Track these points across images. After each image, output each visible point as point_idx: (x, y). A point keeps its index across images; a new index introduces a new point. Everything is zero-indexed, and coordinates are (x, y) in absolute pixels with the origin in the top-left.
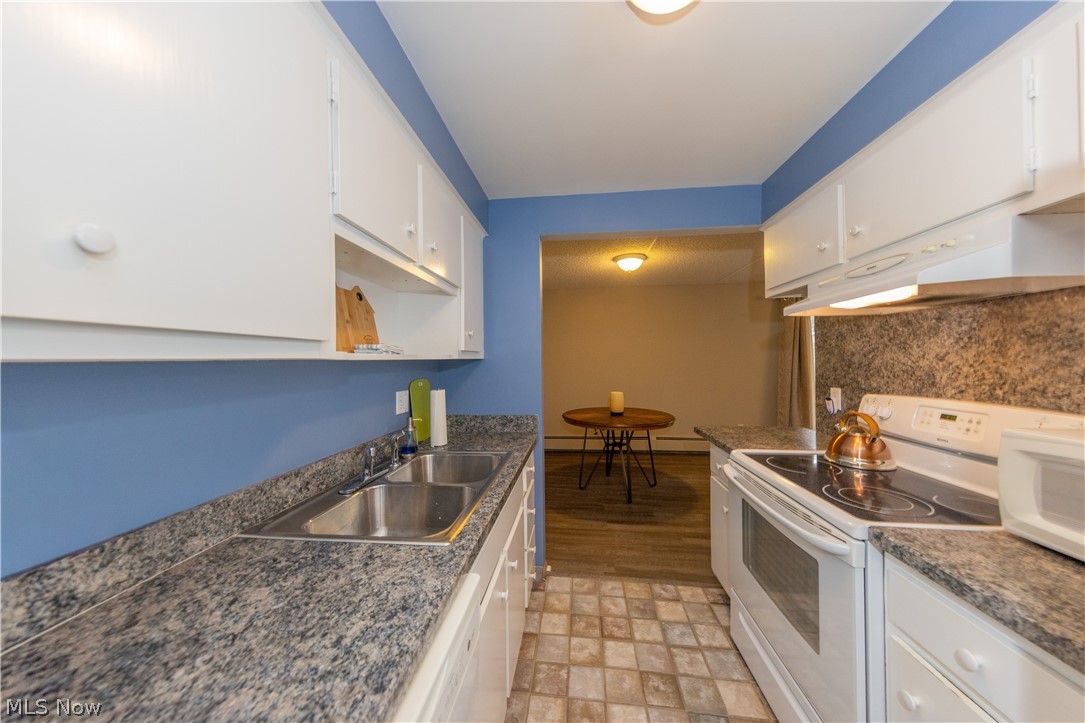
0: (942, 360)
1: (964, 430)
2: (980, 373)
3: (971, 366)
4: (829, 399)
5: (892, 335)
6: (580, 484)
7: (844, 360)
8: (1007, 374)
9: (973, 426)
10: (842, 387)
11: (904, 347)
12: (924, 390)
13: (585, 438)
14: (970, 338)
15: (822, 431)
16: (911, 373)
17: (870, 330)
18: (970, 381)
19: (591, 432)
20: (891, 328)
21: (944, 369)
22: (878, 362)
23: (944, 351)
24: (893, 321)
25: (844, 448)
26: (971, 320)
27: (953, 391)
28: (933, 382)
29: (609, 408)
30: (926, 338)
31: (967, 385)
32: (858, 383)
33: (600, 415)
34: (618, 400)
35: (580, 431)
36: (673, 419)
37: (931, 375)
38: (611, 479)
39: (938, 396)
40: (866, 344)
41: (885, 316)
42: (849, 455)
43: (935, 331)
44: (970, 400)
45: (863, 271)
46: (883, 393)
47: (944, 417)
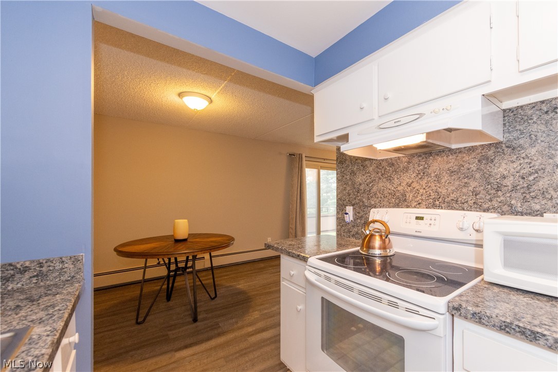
0: (410, 186)
1: (428, 225)
2: (428, 193)
3: (424, 189)
4: (347, 214)
5: (383, 172)
6: (137, 320)
7: (354, 188)
8: (441, 192)
9: (432, 222)
10: (353, 205)
11: (390, 179)
12: (400, 204)
13: (146, 267)
14: (424, 173)
15: (341, 235)
16: (393, 194)
17: (371, 169)
18: (424, 197)
19: (152, 262)
20: (383, 167)
21: (411, 191)
22: (375, 189)
23: (411, 181)
24: (384, 164)
25: (371, 244)
26: (424, 163)
27: (415, 204)
28: (405, 199)
29: (173, 235)
30: (402, 173)
31: (422, 200)
32: (363, 202)
33: (163, 244)
34: (182, 228)
35: (140, 262)
36: (233, 239)
37: (404, 195)
38: (171, 303)
39: (408, 207)
40: (368, 178)
41: (379, 160)
42: (373, 248)
43: (406, 169)
44: (424, 208)
45: (392, 124)
46: (378, 207)
47: (417, 218)
